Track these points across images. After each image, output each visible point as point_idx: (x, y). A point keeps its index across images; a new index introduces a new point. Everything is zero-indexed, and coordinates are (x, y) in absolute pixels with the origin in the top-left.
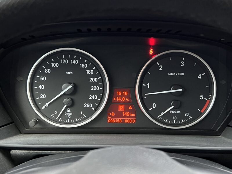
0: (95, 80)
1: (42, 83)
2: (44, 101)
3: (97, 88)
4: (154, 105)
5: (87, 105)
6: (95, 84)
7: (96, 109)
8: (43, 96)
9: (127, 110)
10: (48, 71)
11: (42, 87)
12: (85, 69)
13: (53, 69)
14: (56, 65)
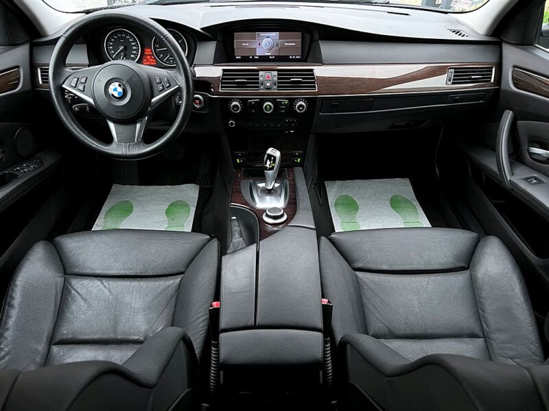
0: (134, 44)
1: (111, 46)
2: (114, 54)
3: (135, 48)
4: (162, 55)
5: (132, 56)
6: (134, 46)
7: (137, 57)
8: (113, 52)
9: (151, 58)
10: (113, 40)
11: (111, 48)
12: (128, 39)
13: (115, 39)
14: (116, 37)
